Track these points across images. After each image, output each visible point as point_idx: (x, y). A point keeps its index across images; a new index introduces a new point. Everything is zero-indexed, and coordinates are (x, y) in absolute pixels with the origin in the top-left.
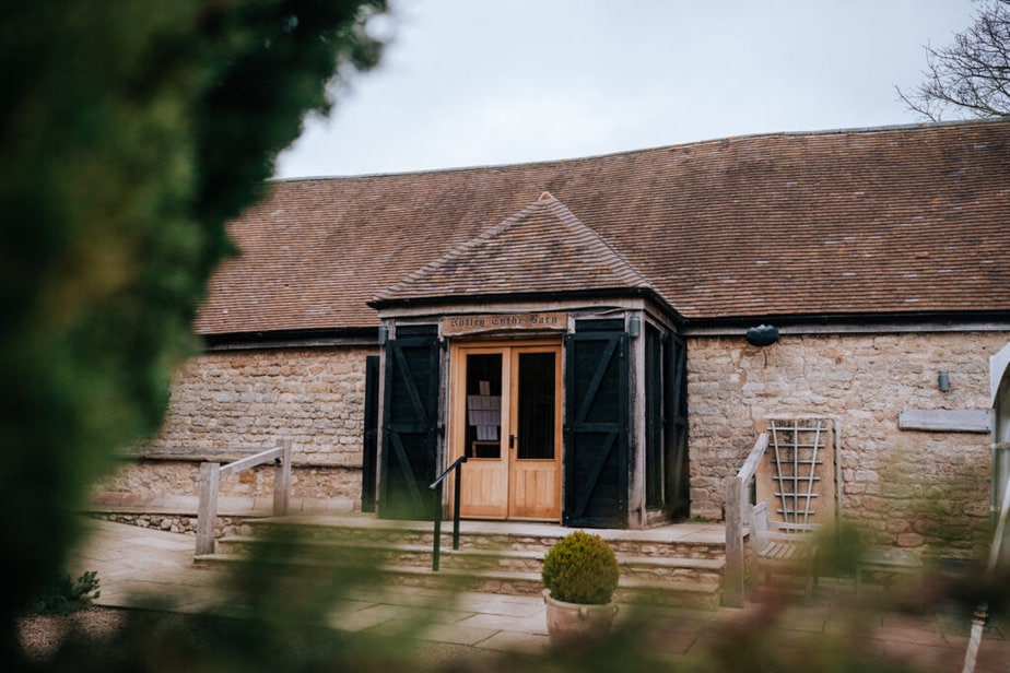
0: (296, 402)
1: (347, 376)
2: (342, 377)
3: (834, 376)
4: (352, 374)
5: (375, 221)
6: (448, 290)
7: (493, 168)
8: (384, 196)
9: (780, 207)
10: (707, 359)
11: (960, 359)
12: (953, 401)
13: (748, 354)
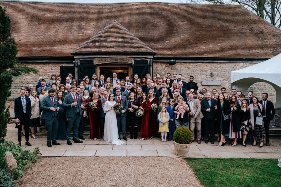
0: (32, 79)
1: (49, 71)
2: (48, 71)
3: (187, 72)
4: (51, 71)
5: (43, 19)
6: (96, 50)
7: (78, 4)
8: (43, 10)
9: (167, 25)
10: (156, 67)
11: (215, 69)
12: (214, 78)
13: (167, 66)
